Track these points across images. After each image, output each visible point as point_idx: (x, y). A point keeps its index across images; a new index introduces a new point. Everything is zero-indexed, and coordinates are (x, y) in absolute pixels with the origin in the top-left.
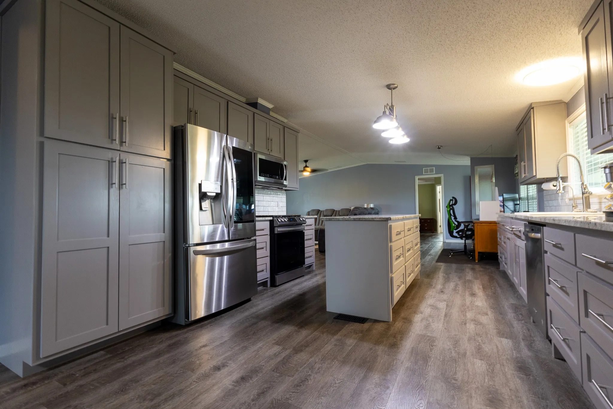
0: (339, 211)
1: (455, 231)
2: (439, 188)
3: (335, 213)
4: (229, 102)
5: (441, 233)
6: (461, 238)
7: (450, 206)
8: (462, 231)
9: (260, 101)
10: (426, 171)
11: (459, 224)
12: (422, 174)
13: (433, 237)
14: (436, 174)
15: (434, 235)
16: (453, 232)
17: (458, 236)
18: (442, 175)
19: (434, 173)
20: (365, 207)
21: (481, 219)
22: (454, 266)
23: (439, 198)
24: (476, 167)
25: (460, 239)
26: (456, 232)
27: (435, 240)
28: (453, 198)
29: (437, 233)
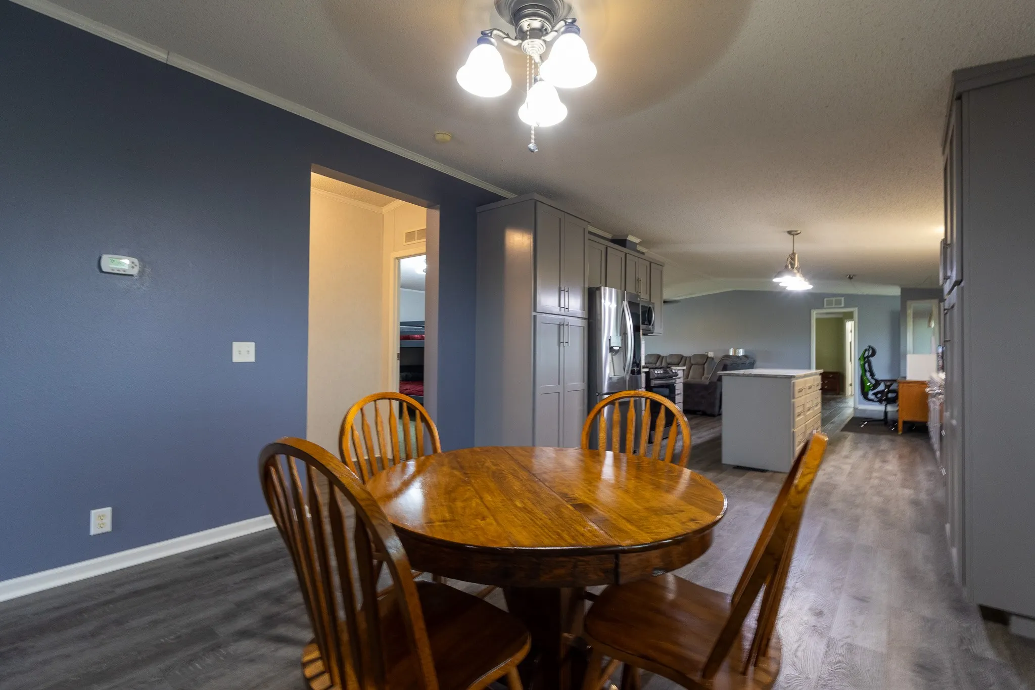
0: (690, 358)
1: (871, 393)
2: (850, 326)
3: (683, 360)
4: (608, 248)
5: (851, 395)
6: (880, 401)
7: (865, 358)
8: (881, 392)
9: (631, 238)
10: (830, 303)
11: (877, 383)
12: (823, 307)
13: (839, 400)
14: (845, 307)
15: (840, 398)
16: (867, 394)
17: (876, 399)
18: (855, 311)
19: (843, 305)
20: (731, 354)
21: (909, 378)
22: (866, 436)
23: (850, 341)
24: (909, 303)
25: (877, 403)
26: (873, 394)
27: (842, 405)
28: (870, 347)
29: (845, 394)
